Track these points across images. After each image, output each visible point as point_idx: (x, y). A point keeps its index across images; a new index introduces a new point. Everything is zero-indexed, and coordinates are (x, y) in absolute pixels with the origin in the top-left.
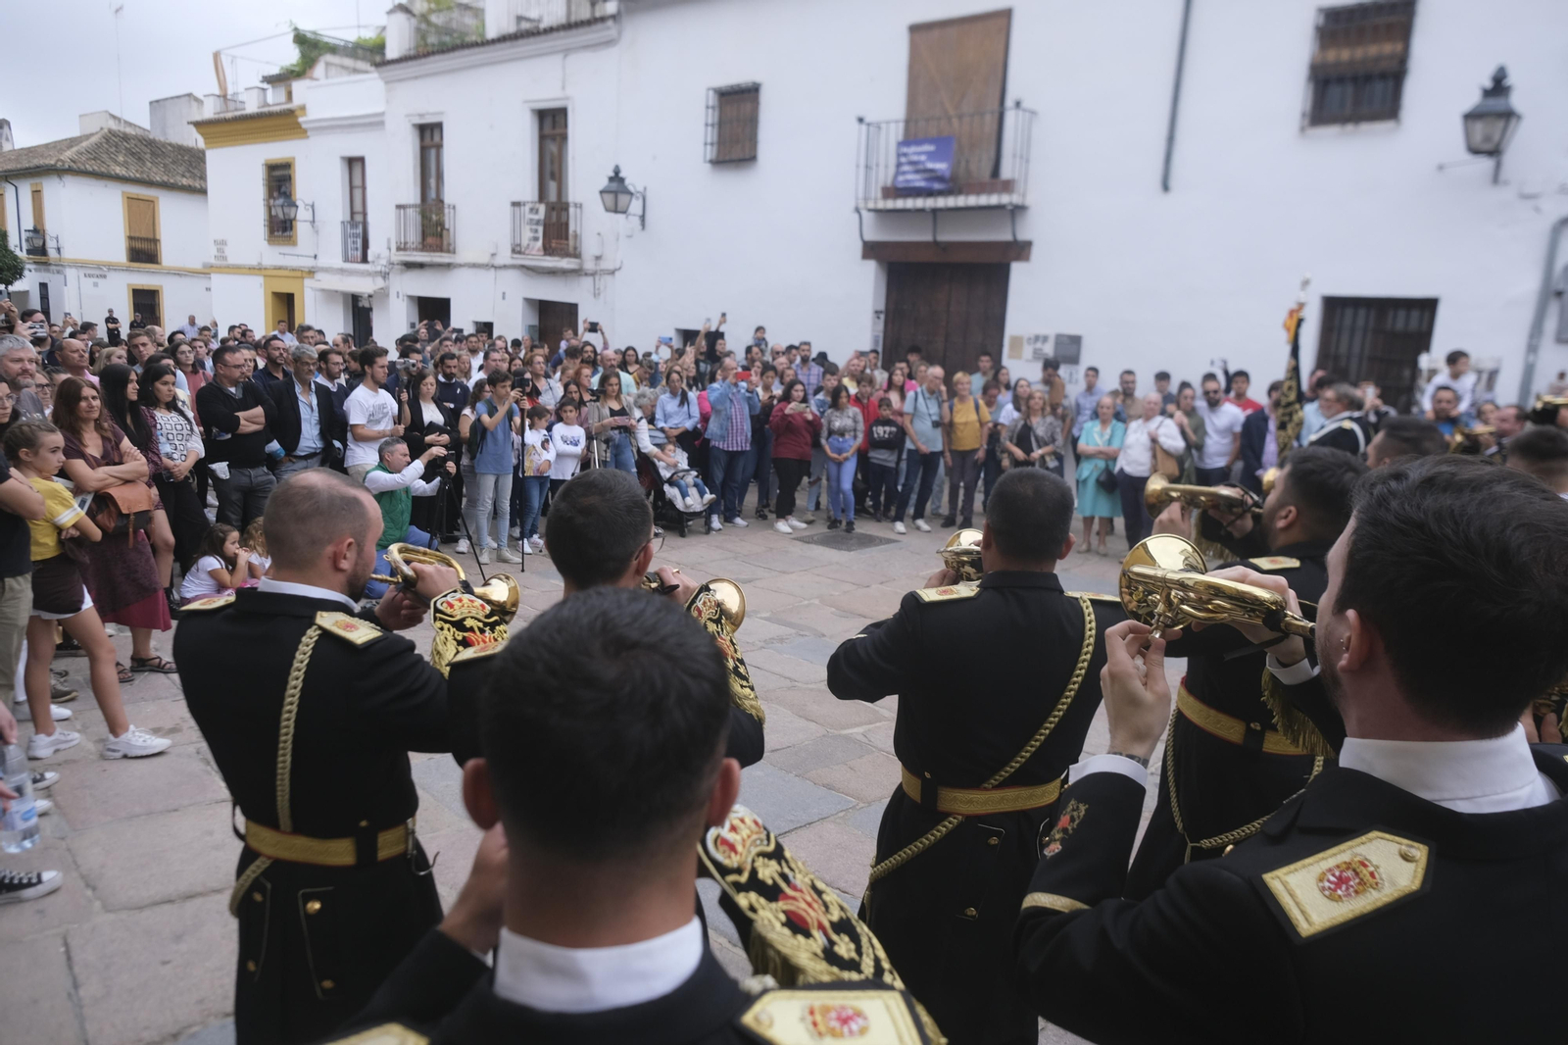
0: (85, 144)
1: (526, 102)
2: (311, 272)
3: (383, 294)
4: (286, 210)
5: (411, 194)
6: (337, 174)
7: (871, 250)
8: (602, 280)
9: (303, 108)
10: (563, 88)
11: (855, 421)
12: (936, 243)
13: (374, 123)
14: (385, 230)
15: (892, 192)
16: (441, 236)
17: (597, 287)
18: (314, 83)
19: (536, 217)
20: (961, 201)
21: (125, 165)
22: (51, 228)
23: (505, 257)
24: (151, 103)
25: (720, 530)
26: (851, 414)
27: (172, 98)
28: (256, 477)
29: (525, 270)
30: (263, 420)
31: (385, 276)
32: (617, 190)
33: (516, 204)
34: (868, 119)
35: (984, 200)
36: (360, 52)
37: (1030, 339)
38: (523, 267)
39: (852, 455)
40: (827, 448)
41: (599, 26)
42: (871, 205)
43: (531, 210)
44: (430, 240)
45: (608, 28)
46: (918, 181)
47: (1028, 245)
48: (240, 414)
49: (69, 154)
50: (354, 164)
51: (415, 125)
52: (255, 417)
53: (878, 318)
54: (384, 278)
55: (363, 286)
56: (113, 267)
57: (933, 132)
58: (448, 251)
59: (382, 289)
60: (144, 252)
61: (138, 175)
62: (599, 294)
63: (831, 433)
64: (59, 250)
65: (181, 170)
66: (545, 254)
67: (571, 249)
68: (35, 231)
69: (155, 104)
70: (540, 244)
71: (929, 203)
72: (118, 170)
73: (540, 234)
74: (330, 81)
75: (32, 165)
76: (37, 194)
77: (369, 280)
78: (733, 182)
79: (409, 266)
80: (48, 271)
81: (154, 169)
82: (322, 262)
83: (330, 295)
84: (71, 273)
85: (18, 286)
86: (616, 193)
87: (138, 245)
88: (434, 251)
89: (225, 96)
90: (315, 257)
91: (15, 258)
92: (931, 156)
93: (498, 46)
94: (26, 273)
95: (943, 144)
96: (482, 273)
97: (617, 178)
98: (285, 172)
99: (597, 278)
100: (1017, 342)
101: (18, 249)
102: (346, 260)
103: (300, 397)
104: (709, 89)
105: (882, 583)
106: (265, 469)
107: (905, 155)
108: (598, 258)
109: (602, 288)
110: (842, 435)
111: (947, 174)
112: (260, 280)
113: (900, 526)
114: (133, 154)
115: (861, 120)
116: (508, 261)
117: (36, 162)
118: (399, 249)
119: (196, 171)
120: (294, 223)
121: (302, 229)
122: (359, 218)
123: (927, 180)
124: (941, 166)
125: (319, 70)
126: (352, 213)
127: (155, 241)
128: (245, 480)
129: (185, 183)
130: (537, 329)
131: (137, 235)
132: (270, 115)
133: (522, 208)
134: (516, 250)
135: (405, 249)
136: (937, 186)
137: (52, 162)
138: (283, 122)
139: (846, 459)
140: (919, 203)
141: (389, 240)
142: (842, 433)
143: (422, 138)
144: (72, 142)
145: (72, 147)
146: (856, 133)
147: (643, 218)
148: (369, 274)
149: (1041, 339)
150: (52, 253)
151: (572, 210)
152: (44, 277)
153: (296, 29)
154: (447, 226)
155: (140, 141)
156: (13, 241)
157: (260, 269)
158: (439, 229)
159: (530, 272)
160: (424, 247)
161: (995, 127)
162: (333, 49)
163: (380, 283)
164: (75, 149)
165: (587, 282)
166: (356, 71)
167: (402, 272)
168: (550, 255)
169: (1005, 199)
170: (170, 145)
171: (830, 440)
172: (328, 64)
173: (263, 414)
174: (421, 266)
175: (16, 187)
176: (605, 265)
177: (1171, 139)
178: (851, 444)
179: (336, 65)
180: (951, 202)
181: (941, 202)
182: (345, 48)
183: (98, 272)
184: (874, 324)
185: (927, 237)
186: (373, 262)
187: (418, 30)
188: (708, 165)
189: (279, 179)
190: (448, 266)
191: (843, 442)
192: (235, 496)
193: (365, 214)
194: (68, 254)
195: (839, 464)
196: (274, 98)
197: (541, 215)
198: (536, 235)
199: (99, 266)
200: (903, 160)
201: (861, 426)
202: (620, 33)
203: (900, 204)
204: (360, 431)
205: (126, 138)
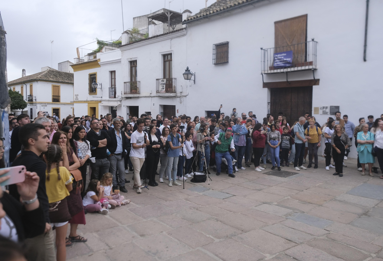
0: (43, 73)
1: (160, 53)
2: (100, 101)
3: (120, 106)
4: (95, 85)
5: (128, 79)
6: (108, 75)
7: (265, 85)
8: (182, 98)
9: (99, 59)
10: (171, 48)
11: (278, 135)
12: (287, 82)
13: (118, 62)
14: (120, 89)
15: (272, 68)
16: (136, 90)
17: (181, 100)
18: (103, 53)
19: (163, 83)
20: (296, 69)
21: (53, 78)
22: (34, 94)
23: (154, 94)
24: (58, 64)
25: (238, 171)
26: (277, 133)
27: (63, 62)
28: (104, 162)
29: (160, 97)
30: (106, 143)
31: (121, 101)
32: (188, 74)
33: (157, 80)
34: (263, 49)
35: (303, 68)
36: (114, 45)
37: (321, 108)
38: (159, 96)
39: (278, 146)
40: (270, 144)
41: (181, 31)
42: (266, 72)
43: (162, 81)
44: (133, 91)
45: (184, 31)
46: (281, 64)
47: (318, 80)
48: (100, 141)
49: (39, 76)
50: (113, 73)
51: (129, 61)
52: (104, 142)
53: (269, 104)
54: (120, 102)
55: (114, 104)
56: (49, 103)
57: (285, 50)
58: (138, 94)
59: (119, 105)
60: (56, 99)
61: (56, 80)
62: (182, 102)
63: (271, 139)
64: (36, 100)
65: (66, 78)
66: (166, 93)
67: (173, 91)
68: (30, 95)
69: (59, 64)
70: (164, 90)
71: (285, 70)
72: (51, 79)
73: (165, 87)
74: (106, 52)
75: (30, 79)
76: (31, 86)
77: (116, 102)
78: (221, 69)
79: (127, 98)
80: (33, 105)
81: (60, 79)
82: (103, 99)
83: (105, 107)
84: (38, 106)
85: (25, 109)
86: (187, 74)
87: (55, 97)
88: (134, 94)
89: (79, 58)
90: (102, 97)
91: (25, 102)
92: (285, 57)
93: (152, 39)
94: (28, 106)
95: (289, 53)
96: (148, 98)
97: (188, 70)
98: (95, 76)
99: (181, 98)
100: (317, 109)
101: (26, 100)
102: (110, 98)
103: (117, 135)
104: (213, 45)
105: (306, 189)
106: (106, 159)
107: (276, 57)
108: (181, 92)
109: (182, 101)
110: (275, 140)
111: (291, 61)
112: (87, 104)
113: (297, 168)
114: (55, 75)
115: (262, 49)
116: (155, 95)
117: (31, 78)
118: (124, 94)
119: (69, 79)
120: (96, 89)
121: (98, 90)
122: (113, 86)
123: (284, 64)
124: (289, 59)
125: (104, 50)
126: (112, 85)
127: (59, 96)
128: (100, 163)
129: (67, 82)
130: (163, 113)
131: (55, 95)
132: (91, 62)
133: (159, 80)
134: (158, 92)
135: (126, 94)
136: (287, 65)
137: (35, 78)
138: (94, 63)
139: (277, 147)
140: (282, 70)
141: (122, 92)
142: (274, 139)
143: (131, 65)
144: (40, 73)
145: (40, 74)
146: (260, 52)
147: (194, 81)
148: (116, 101)
149: (325, 108)
150: (34, 101)
151: (173, 80)
152: (31, 107)
153: (98, 40)
154: (138, 87)
155: (56, 72)
156: (25, 98)
157: (87, 101)
158: (136, 88)
159: (161, 98)
160: (131, 92)
161: (304, 47)
162: (107, 45)
163: (119, 103)
164: (41, 75)
165: (178, 99)
166: (112, 50)
167: (125, 100)
168: (167, 93)
169: (311, 67)
170: (63, 72)
171: (270, 141)
172: (105, 48)
173: (107, 141)
174: (130, 98)
175: (26, 85)
176: (183, 94)
177: (365, 46)
178: (278, 142)
179: (108, 48)
180: (292, 69)
181: (289, 70)
182: (110, 44)
183: (45, 105)
184: (268, 106)
185: (285, 80)
186: (117, 98)
187: (130, 37)
188: (214, 65)
189: (93, 78)
190: (138, 97)
191: (275, 142)
192: (97, 169)
193: (115, 85)
194: (38, 101)
195: (274, 149)
196: (92, 58)
197: (165, 82)
198: (163, 87)
199: (45, 103)
200: (276, 58)
201: (280, 137)
202: (187, 33)
203: (275, 71)
204: (134, 145)
205: (53, 71)
